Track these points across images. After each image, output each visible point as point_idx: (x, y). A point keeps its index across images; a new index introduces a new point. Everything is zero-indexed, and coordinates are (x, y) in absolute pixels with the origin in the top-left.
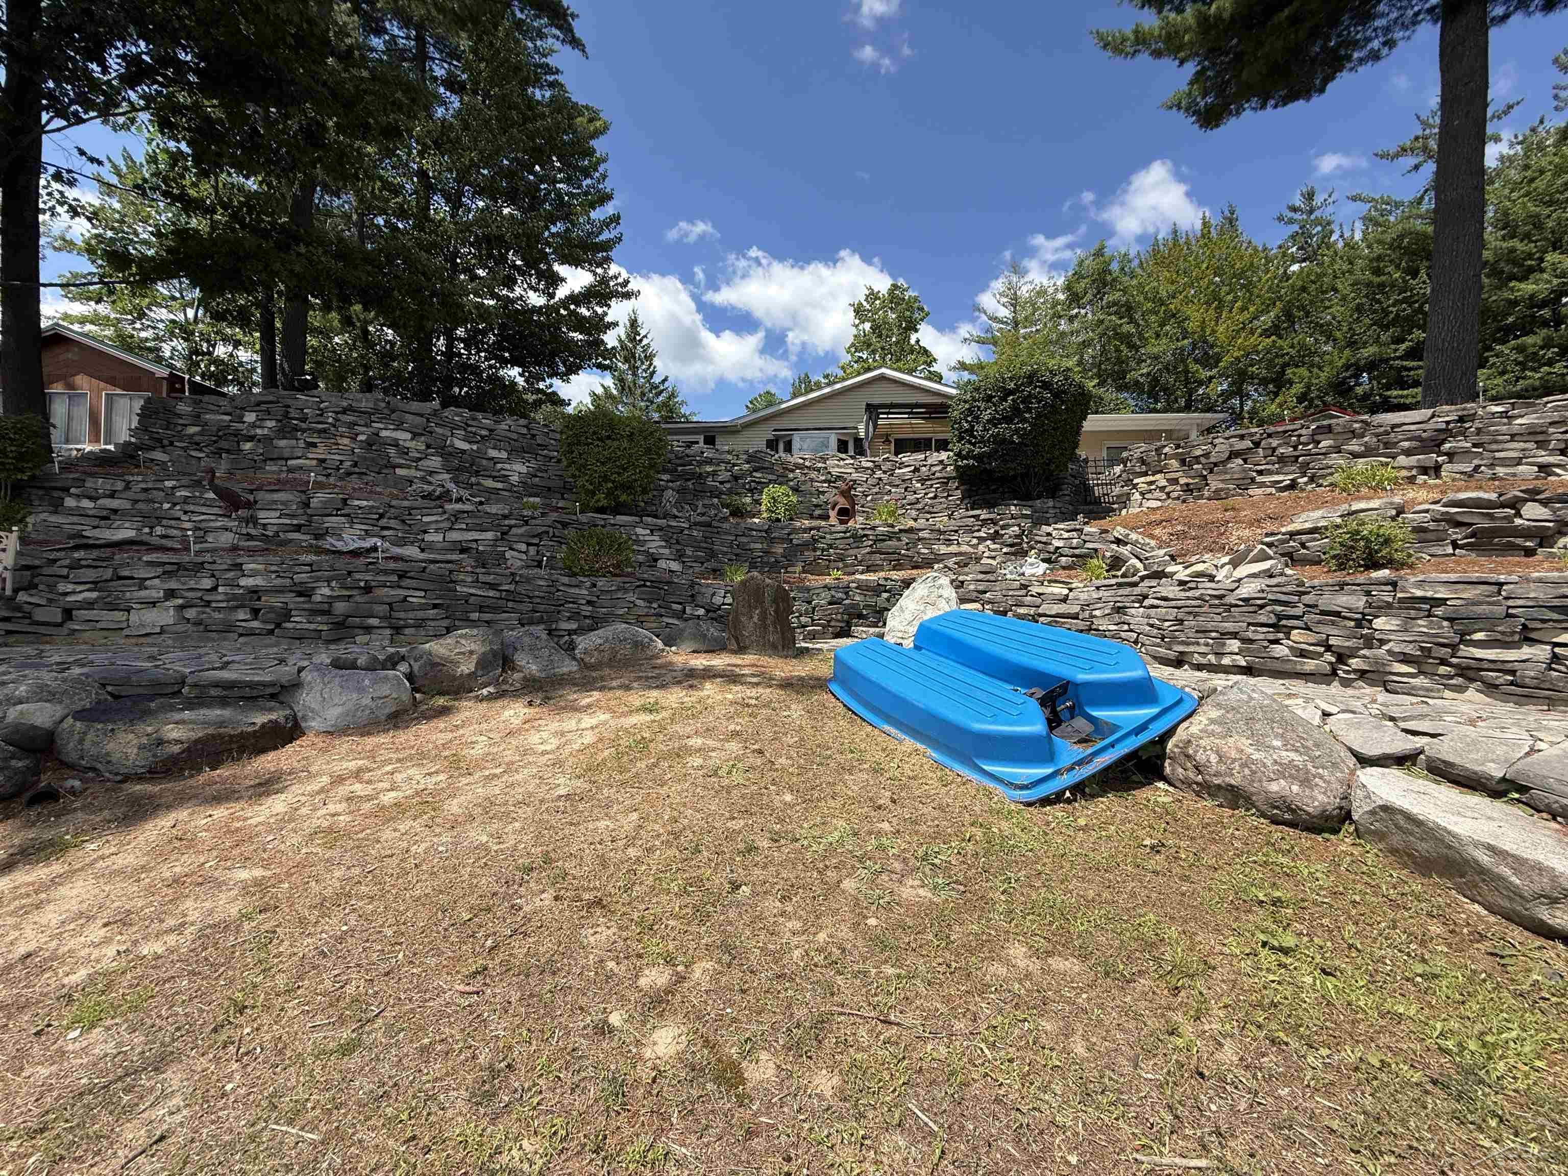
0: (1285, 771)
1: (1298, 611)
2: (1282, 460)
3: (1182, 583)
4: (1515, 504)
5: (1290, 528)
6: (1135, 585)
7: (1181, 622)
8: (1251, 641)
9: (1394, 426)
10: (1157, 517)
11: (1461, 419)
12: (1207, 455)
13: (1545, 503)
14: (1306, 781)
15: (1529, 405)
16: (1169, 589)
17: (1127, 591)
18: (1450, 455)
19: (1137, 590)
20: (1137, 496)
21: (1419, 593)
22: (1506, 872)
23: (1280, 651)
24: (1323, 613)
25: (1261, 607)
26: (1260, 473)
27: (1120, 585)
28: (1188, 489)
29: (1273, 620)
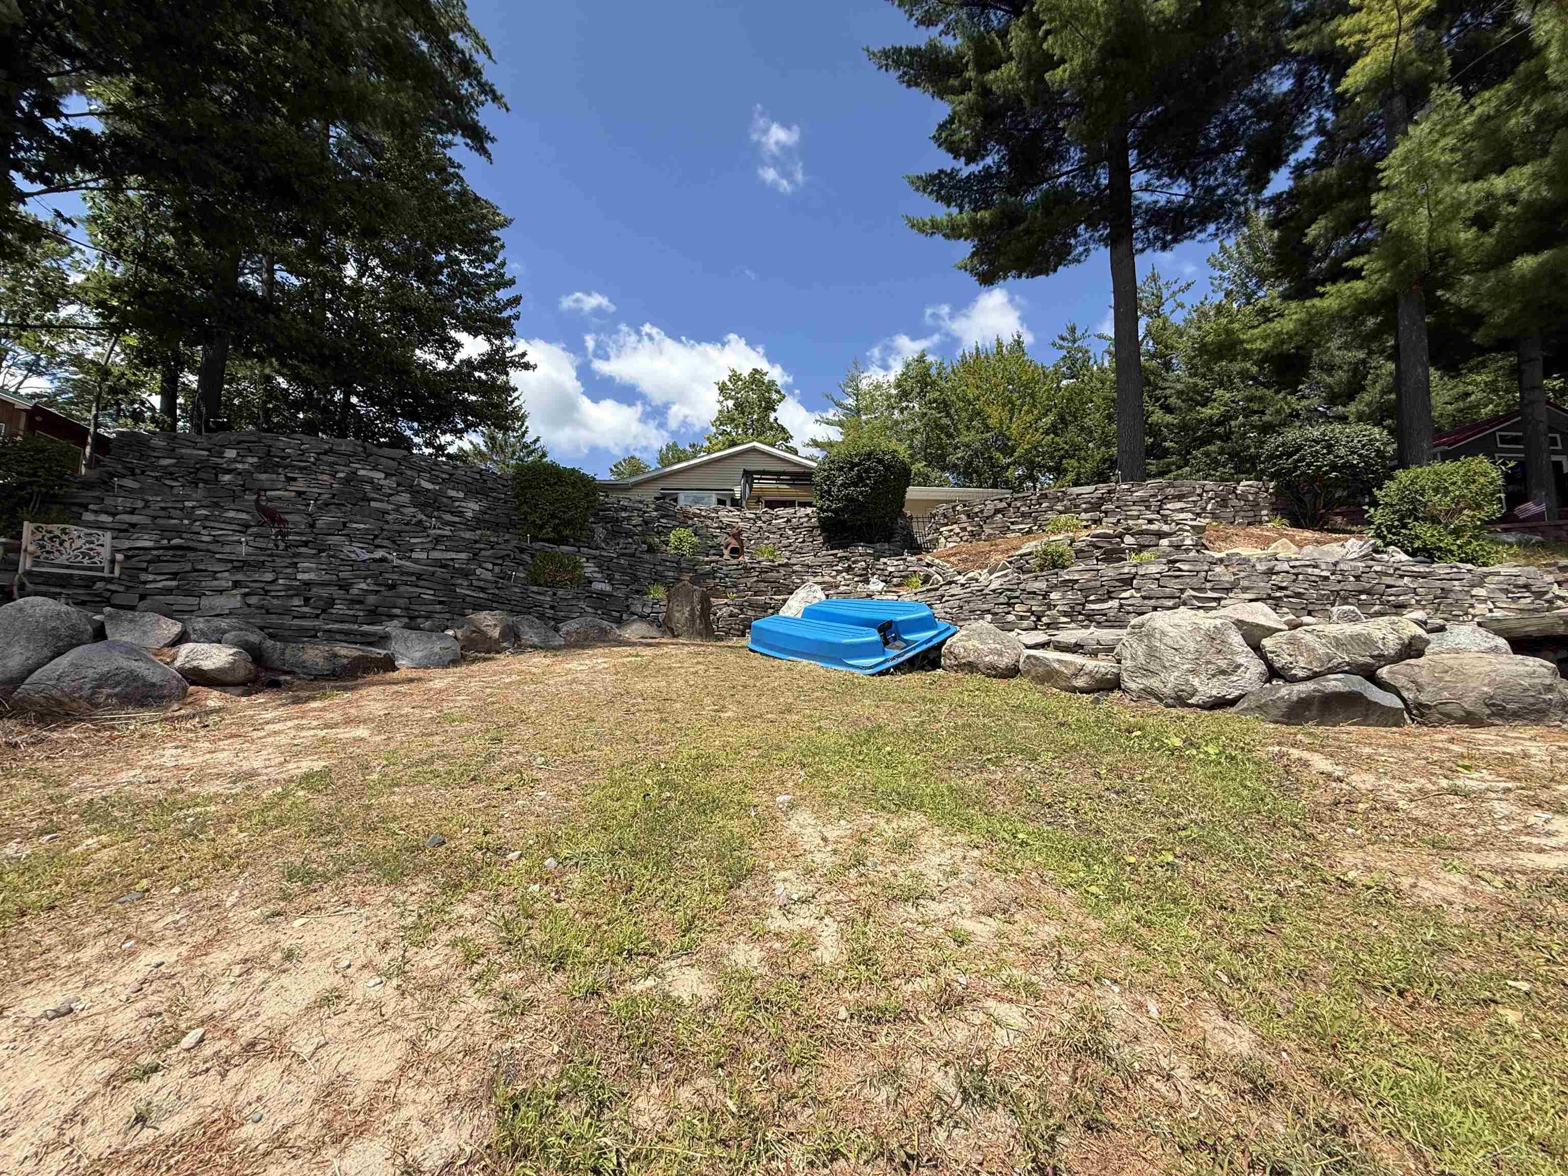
0: (992, 652)
1: (1017, 594)
2: (1023, 515)
3: (963, 585)
4: (1121, 536)
5: (1020, 552)
6: (937, 589)
7: (961, 607)
8: (997, 614)
9: (1078, 495)
10: (954, 551)
11: (1109, 492)
12: (982, 511)
13: (1132, 535)
14: (1001, 655)
15: (1140, 485)
16: (956, 590)
17: (932, 594)
18: (1106, 513)
19: (938, 593)
20: (942, 540)
21: (1067, 578)
22: (1063, 669)
23: (1011, 618)
24: (1029, 593)
25: (1001, 593)
26: (1012, 523)
27: (929, 591)
28: (972, 534)
29: (1006, 600)
